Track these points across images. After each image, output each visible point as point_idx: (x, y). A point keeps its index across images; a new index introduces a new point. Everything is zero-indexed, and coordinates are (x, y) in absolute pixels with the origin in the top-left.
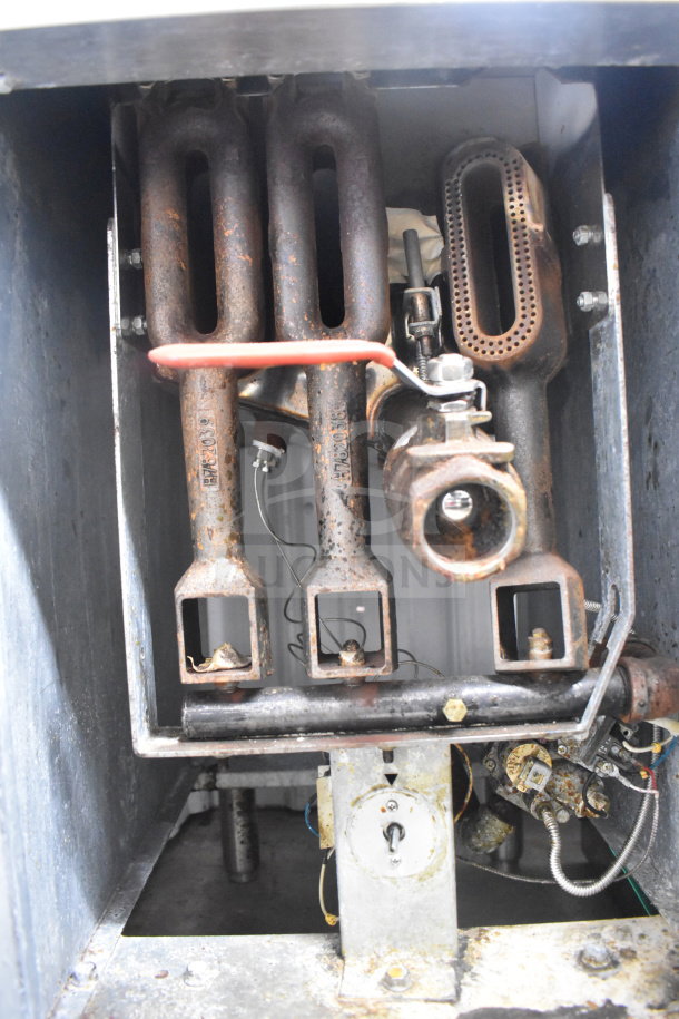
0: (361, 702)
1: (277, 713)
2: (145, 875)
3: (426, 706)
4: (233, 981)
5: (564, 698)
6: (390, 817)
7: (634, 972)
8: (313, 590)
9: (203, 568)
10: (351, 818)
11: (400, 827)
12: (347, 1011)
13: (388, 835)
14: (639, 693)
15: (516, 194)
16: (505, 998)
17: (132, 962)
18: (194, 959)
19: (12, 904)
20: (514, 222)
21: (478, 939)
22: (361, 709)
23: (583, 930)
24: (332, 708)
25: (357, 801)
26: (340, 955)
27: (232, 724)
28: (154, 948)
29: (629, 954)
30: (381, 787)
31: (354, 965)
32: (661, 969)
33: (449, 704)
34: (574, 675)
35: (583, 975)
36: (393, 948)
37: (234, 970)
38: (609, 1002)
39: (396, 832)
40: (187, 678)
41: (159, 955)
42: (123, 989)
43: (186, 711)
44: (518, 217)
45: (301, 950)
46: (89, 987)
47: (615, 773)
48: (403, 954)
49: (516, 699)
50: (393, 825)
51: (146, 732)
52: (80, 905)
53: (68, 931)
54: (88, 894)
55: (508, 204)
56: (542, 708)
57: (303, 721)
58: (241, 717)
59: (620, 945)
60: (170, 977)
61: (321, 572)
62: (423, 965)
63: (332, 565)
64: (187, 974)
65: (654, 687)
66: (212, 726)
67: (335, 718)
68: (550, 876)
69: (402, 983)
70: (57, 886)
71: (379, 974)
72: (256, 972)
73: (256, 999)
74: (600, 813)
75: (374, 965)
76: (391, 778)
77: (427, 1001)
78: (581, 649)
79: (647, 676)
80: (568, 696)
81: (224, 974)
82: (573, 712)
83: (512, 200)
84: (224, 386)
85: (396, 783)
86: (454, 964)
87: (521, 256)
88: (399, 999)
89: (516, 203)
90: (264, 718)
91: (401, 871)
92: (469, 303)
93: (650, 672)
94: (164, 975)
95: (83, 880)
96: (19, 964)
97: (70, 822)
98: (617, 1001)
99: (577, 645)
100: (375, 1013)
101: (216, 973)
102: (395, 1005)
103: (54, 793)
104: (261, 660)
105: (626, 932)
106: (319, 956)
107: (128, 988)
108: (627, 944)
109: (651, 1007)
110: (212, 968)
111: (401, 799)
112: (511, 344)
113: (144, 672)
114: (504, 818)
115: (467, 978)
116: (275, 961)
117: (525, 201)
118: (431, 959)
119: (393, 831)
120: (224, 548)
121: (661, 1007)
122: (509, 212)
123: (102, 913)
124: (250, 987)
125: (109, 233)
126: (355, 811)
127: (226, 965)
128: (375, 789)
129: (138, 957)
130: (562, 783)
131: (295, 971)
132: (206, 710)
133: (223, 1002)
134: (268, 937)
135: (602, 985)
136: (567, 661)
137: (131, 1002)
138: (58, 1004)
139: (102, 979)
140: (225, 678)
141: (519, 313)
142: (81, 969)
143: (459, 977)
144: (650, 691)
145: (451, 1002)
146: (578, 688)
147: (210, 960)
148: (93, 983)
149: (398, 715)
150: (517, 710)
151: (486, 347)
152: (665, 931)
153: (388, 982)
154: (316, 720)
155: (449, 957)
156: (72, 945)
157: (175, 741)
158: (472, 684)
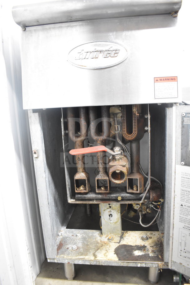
0: (104, 196)
1: (91, 197)
2: (70, 217)
3: (115, 197)
4: (84, 237)
5: (138, 197)
6: (110, 213)
7: (150, 241)
8: (96, 179)
9: (79, 174)
10: (104, 213)
11: (112, 215)
12: (102, 243)
13: (109, 216)
14: (151, 197)
15: (135, 107)
16: (127, 243)
17: (68, 233)
18: (78, 233)
19: (51, 227)
20: (134, 113)
21: (126, 233)
22: (104, 197)
23: (144, 233)
24: (100, 196)
25: (104, 210)
26: (102, 234)
27: (83, 198)
28: (71, 231)
29: (151, 238)
30: (108, 208)
31: (104, 236)
32: (155, 241)
33: (119, 197)
34: (140, 194)
35: (142, 240)
36: (111, 233)
37: (84, 235)
38: (144, 245)
39: (111, 216)
40: (76, 191)
41: (72, 232)
42: (66, 237)
43: (76, 196)
44: (135, 112)
45: (96, 233)
46: (61, 237)
47: (153, 206)
48: (112, 235)
49: (130, 197)
50: (111, 214)
51: (70, 198)
52: (59, 224)
53: (58, 228)
54: (60, 222)
55: (133, 109)
56: (135, 198)
57: (95, 198)
58: (85, 197)
59: (150, 236)
60: (74, 236)
61: (98, 176)
62: (115, 237)
63: (100, 174)
64: (77, 236)
65: (154, 196)
66: (80, 198)
67: (100, 198)
68: (139, 223)
69: (111, 239)
70: (56, 221)
71: (107, 238)
72: (88, 236)
73: (87, 240)
74: (150, 213)
75: (107, 236)
76: (110, 207)
77: (115, 242)
78: (141, 190)
79: (153, 194)
80: (139, 197)
81: (83, 236)
82: (140, 199)
83: (134, 108)
84: (81, 145)
85: (111, 208)
86: (120, 237)
87: (135, 120)
88: (110, 242)
89: (134, 109)
90: (89, 197)
91: (112, 222)
92: (125, 128)
93: (154, 193)
94: (73, 236)
95: (59, 219)
96: (52, 235)
97: (57, 211)
98: (145, 245)
99: (140, 189)
100: (106, 244)
101: (81, 236)
102: (109, 243)
103: (55, 207)
104: (88, 189)
105: (152, 234)
106: (98, 234)
107: (67, 237)
108: (151, 236)
109: (151, 247)
110: (81, 235)
111: (112, 210)
112: (132, 137)
113: (69, 189)
114: (134, 212)
115: (122, 239)
116: (91, 234)
117: (136, 109)
118: (117, 236)
119: (111, 215)
120: (82, 171)
121: (152, 247)
122: (133, 111)
123: (62, 224)
124: (87, 238)
125: (62, 119)
126: (104, 212)
127: (83, 235)
128: (107, 209)
129: (69, 232)
130: (143, 207)
131: (94, 236)
132: (79, 196)
133: (82, 240)
134: (90, 230)
135: (144, 242)
136: (138, 192)
137: (68, 240)
138: (56, 239)
139: (63, 236)
140: (82, 192)
141: (133, 131)
142: (60, 234)
143: (121, 239)
144: (153, 197)
145: (118, 243)
146: (141, 195)
147: (81, 233)
148: (62, 236)
149: (110, 198)
150: (130, 198)
151: (127, 137)
152: (159, 234)
153: (109, 239)
154: (97, 198)
155: (119, 236)
156: (58, 230)
157: (74, 200)
158: (123, 194)
